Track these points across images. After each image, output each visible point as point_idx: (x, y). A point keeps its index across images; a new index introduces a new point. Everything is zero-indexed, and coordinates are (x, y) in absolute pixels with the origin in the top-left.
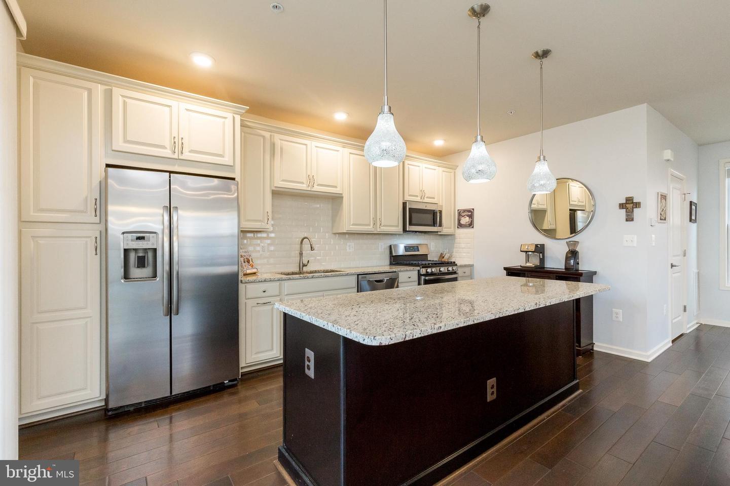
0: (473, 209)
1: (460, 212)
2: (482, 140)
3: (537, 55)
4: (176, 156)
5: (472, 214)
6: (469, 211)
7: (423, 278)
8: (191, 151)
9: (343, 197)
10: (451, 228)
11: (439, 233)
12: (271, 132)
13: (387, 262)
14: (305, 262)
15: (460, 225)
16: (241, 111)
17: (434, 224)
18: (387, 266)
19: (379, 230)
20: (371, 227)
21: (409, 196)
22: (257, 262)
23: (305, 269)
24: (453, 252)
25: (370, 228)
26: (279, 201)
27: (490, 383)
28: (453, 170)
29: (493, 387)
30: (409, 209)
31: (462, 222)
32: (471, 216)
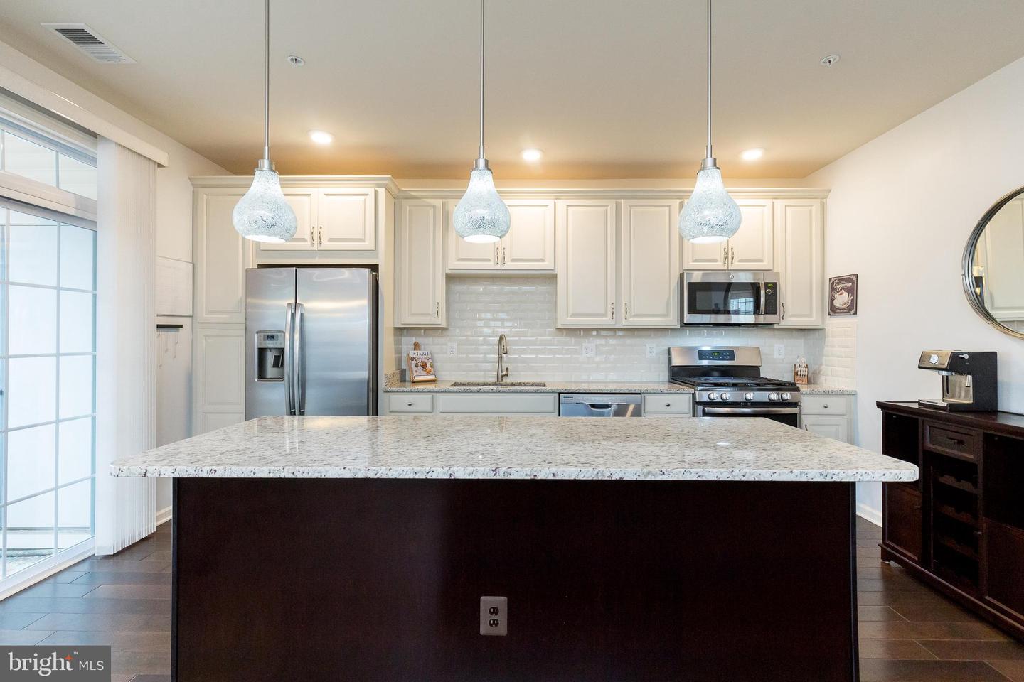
0: (856, 276)
1: (833, 283)
4: (315, 248)
5: (853, 287)
6: (847, 279)
7: (699, 408)
8: (331, 240)
9: (556, 275)
10: (810, 316)
11: (776, 327)
12: (444, 199)
13: (665, 375)
15: (834, 310)
16: (384, 182)
18: (663, 382)
19: (623, 323)
20: (609, 316)
21: (693, 261)
22: (438, 367)
24: (821, 365)
25: (606, 321)
26: (458, 288)
27: (487, 601)
28: (816, 203)
29: (494, 611)
30: (690, 284)
31: (837, 303)
32: (852, 291)
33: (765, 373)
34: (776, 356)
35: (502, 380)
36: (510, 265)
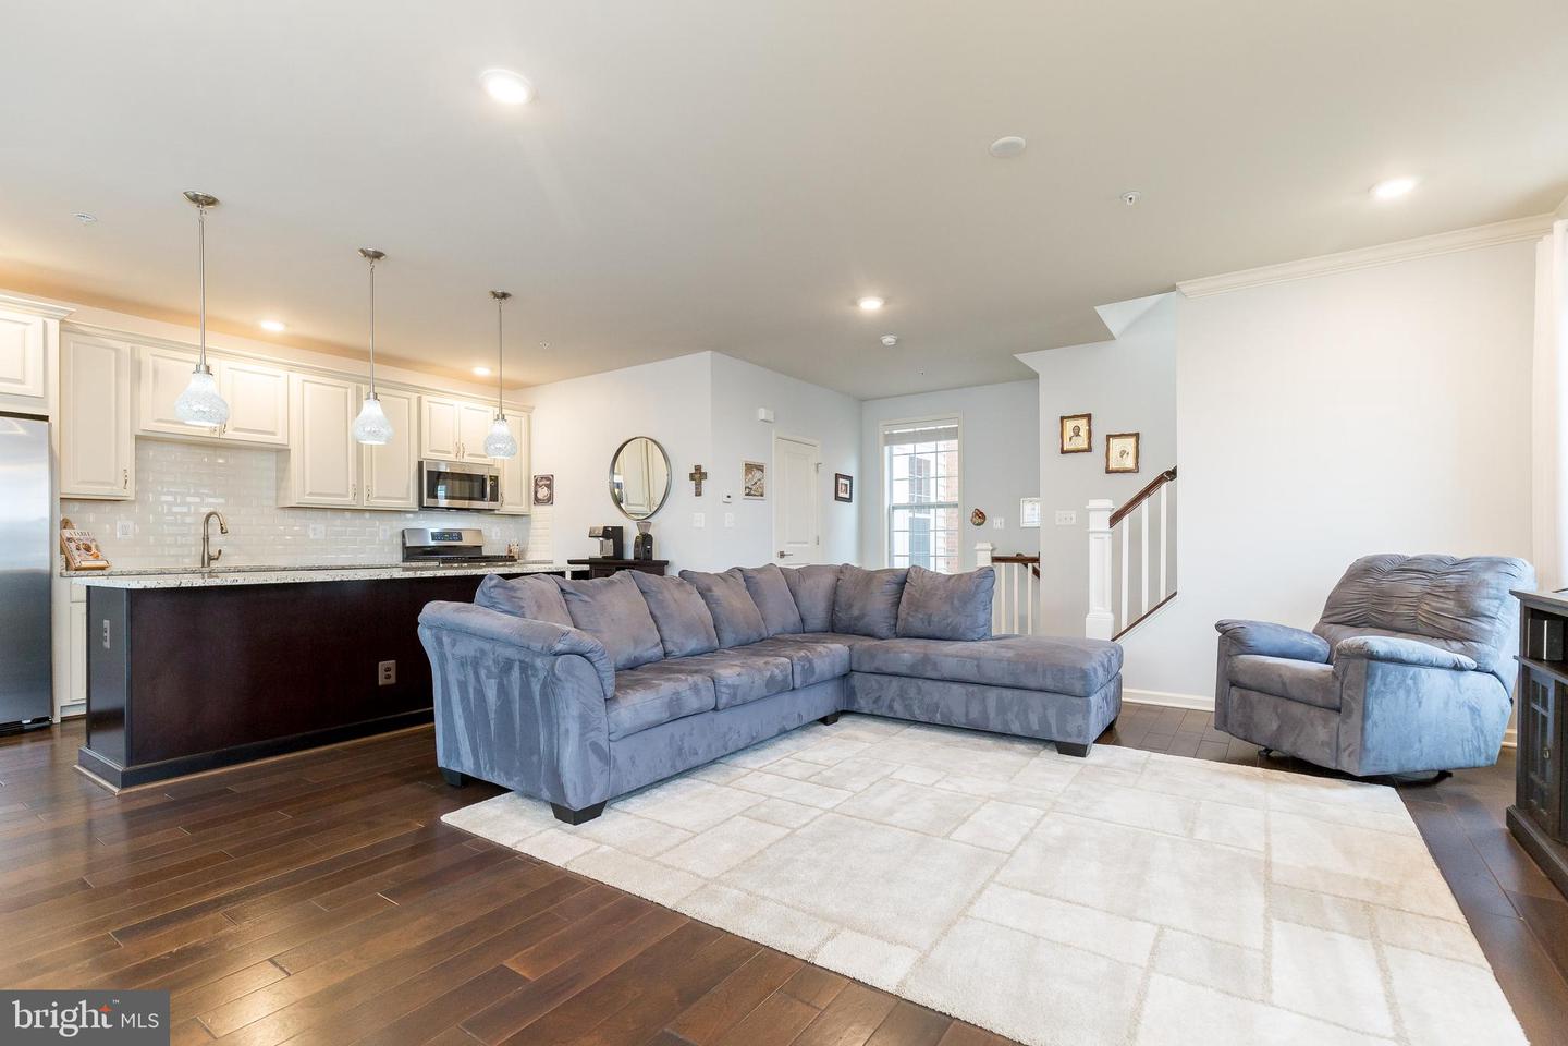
2: (376, 398)
3: (495, 295)
6: (547, 478)
9: (289, 450)
11: (496, 512)
12: (134, 342)
13: (400, 556)
14: (213, 552)
15: (537, 501)
16: (60, 314)
17: (482, 497)
19: (365, 504)
20: (350, 497)
21: (432, 451)
22: (106, 551)
23: (214, 564)
24: (528, 543)
25: (348, 501)
26: (152, 452)
27: (382, 665)
28: (525, 415)
29: (388, 670)
30: (429, 472)
31: (540, 496)
32: (550, 487)
33: (486, 552)
34: (494, 538)
35: (209, 564)
36: (230, 434)
